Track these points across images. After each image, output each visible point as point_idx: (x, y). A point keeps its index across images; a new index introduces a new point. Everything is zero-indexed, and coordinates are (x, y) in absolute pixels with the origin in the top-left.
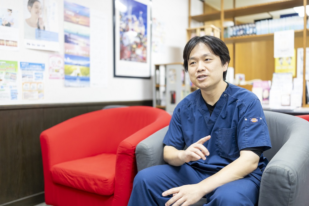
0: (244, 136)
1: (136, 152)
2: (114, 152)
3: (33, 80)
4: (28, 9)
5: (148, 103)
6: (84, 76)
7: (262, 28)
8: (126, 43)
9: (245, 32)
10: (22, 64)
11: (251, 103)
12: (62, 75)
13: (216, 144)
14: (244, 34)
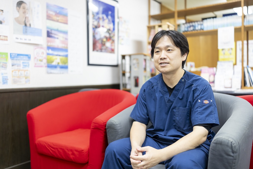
0: (197, 114)
1: (106, 127)
2: (89, 128)
3: (21, 68)
4: (17, 9)
5: (116, 86)
6: (63, 65)
7: (208, 25)
8: (98, 37)
9: (194, 28)
10: (11, 55)
11: (204, 88)
12: (45, 64)
13: (173, 120)
14: (194, 30)
